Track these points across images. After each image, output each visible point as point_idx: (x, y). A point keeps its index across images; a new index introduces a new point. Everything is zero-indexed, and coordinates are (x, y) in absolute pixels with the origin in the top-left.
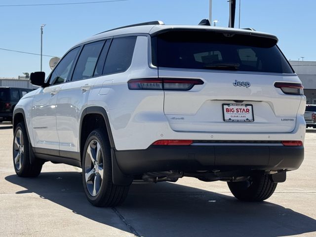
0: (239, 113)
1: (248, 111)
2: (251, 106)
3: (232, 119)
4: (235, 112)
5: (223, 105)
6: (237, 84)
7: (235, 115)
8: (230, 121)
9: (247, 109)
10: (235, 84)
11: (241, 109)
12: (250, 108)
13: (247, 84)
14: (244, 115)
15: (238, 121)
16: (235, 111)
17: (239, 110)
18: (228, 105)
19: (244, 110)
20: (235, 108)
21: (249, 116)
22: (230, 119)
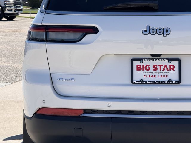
0: (158, 70)
1: (172, 68)
2: (177, 62)
3: (145, 79)
4: (151, 70)
5: (132, 60)
6: (148, 31)
7: (151, 75)
8: (142, 82)
9: (170, 66)
10: (146, 31)
11: (160, 66)
12: (176, 63)
13: (165, 31)
14: (165, 74)
15: (154, 83)
16: (152, 68)
17: (158, 67)
18: (141, 60)
19: (166, 66)
20: (151, 64)
21: (173, 76)
22: (142, 80)
